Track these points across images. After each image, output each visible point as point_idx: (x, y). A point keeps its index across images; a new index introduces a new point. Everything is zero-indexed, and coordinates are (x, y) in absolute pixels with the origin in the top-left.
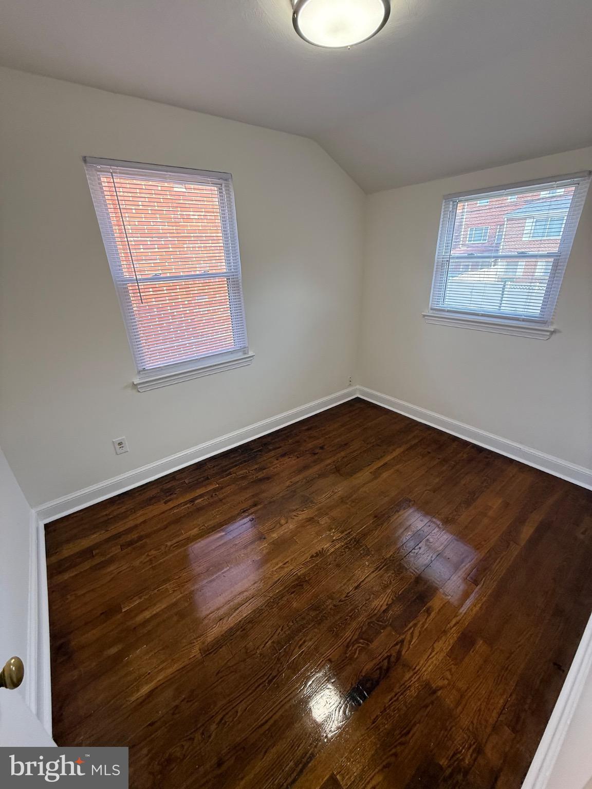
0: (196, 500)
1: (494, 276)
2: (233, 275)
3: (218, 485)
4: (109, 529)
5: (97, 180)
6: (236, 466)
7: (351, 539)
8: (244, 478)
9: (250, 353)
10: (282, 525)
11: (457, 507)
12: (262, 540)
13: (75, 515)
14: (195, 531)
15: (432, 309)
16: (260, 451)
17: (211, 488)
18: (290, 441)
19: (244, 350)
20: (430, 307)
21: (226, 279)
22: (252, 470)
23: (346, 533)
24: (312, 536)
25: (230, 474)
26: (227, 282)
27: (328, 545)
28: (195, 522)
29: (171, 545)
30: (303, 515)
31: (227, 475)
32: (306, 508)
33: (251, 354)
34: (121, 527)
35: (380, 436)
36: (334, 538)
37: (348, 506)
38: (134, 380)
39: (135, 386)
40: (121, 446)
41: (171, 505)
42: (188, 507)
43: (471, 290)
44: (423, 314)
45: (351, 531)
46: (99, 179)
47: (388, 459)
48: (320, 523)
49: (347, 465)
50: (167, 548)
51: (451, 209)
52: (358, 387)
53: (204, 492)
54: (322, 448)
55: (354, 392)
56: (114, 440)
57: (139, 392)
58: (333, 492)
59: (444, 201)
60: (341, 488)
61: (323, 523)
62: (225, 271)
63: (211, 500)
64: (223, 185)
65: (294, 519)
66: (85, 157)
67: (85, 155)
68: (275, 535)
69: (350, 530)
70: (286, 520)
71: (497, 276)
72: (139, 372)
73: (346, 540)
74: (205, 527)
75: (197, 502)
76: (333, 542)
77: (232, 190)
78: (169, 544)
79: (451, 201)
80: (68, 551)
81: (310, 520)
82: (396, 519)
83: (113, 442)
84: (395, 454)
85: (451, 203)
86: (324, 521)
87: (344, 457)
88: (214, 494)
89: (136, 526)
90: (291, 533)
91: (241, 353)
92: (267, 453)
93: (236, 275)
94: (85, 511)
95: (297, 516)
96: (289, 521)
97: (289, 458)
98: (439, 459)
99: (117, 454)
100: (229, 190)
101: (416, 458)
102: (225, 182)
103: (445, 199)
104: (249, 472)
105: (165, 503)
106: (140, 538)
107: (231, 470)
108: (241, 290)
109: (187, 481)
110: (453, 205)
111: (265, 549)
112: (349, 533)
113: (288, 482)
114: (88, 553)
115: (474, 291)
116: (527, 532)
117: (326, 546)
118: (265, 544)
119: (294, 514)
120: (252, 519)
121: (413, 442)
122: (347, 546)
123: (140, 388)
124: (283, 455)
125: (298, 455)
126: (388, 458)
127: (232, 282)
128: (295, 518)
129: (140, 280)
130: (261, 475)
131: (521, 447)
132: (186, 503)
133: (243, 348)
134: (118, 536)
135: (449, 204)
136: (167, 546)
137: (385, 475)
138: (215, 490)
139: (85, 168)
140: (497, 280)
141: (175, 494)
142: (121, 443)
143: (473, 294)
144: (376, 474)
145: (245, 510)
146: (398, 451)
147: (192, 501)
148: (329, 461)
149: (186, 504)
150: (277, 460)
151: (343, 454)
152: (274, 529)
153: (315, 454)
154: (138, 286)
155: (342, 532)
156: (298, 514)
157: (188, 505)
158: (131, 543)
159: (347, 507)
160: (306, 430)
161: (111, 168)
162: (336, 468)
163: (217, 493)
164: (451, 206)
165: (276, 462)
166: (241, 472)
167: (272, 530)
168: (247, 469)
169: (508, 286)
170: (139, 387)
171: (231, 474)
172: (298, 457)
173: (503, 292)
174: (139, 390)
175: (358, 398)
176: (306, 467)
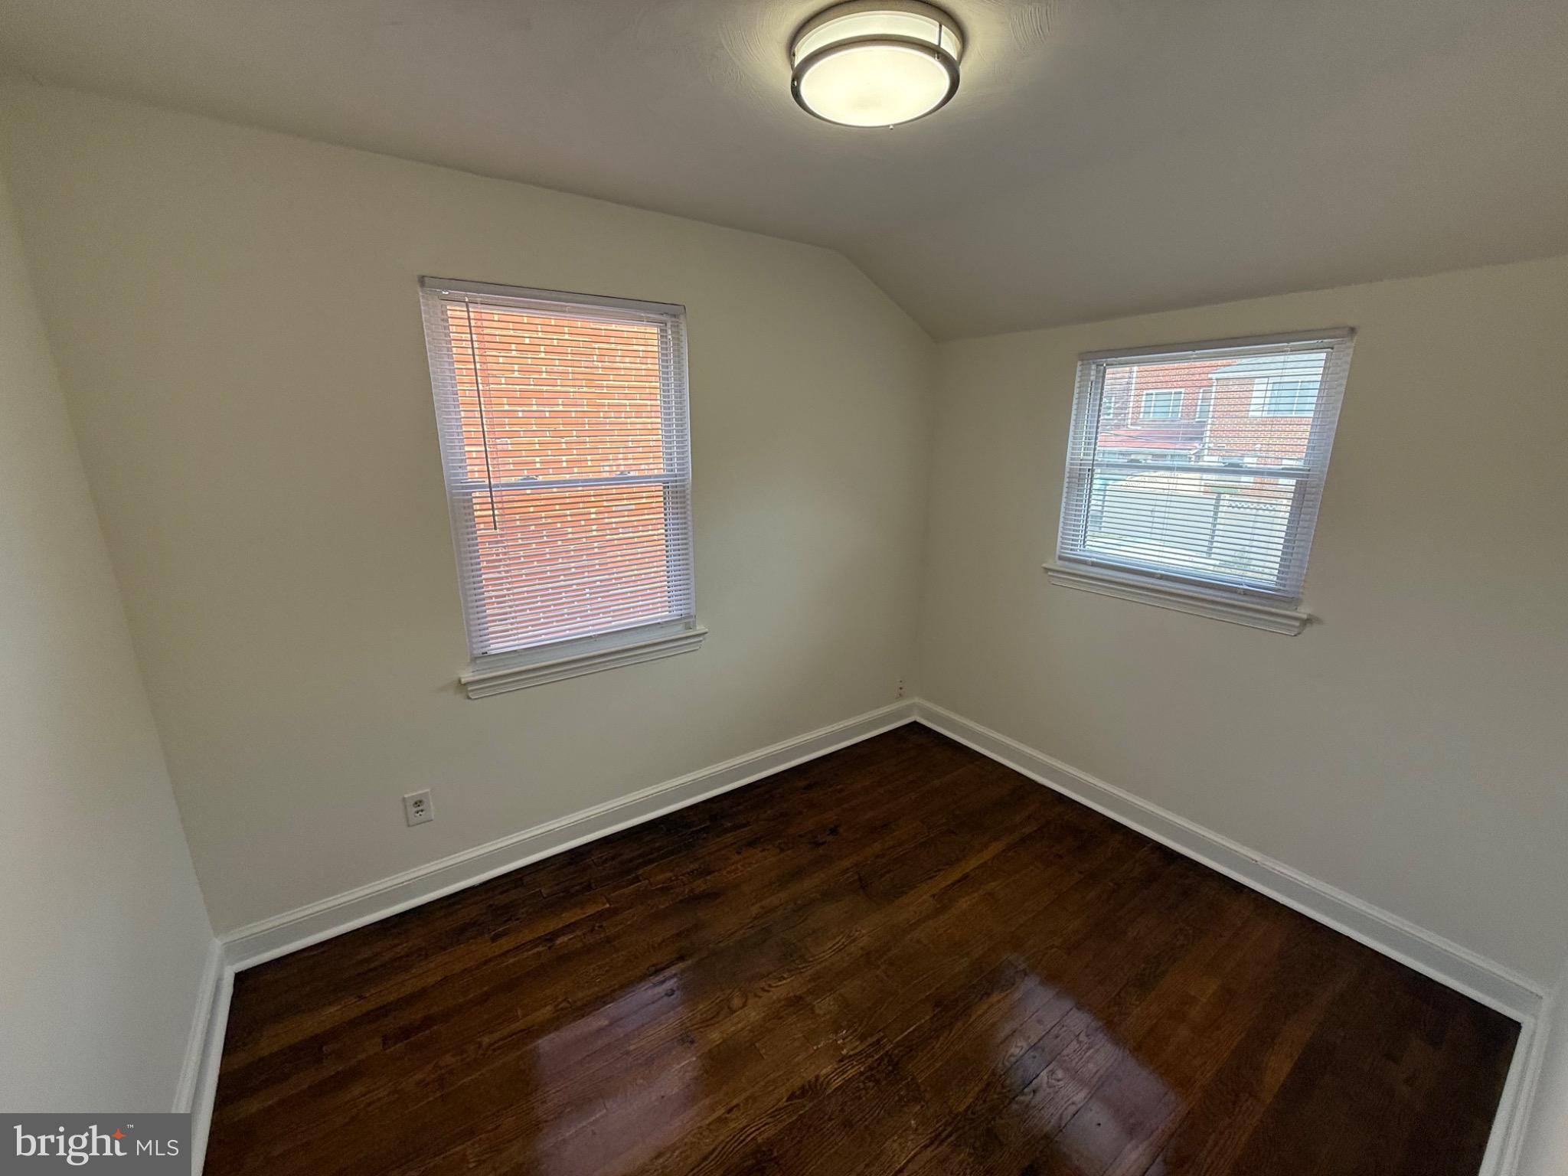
0: (558, 936)
1: (1197, 482)
2: (676, 481)
3: (608, 906)
4: (367, 995)
5: (440, 314)
6: (651, 862)
7: (881, 1059)
8: (664, 890)
9: (698, 628)
10: (735, 1012)
11: (1118, 994)
12: (686, 1045)
13: (306, 954)
14: (547, 1012)
15: (1061, 558)
16: (706, 830)
17: (591, 910)
18: (769, 812)
19: (687, 621)
20: (1058, 553)
21: (661, 488)
22: (683, 875)
23: (870, 1040)
24: (797, 1044)
25: (637, 880)
26: (664, 493)
27: (829, 1069)
28: (548, 992)
29: (491, 1044)
30: (783, 988)
31: (632, 882)
32: (789, 971)
33: (700, 628)
34: (389, 991)
35: (957, 812)
36: (844, 1052)
37: (878, 972)
38: (462, 676)
39: (462, 686)
40: (420, 808)
41: (505, 944)
42: (539, 953)
43: (1151, 508)
44: (1044, 565)
45: (883, 1037)
46: (444, 312)
47: (971, 868)
48: (817, 1011)
49: (882, 876)
50: (480, 1052)
51: (1093, 378)
52: (916, 700)
53: (578, 918)
54: (834, 831)
55: (910, 709)
56: (406, 796)
57: (469, 698)
58: (849, 936)
59: (1079, 363)
60: (868, 929)
61: (821, 1012)
62: (662, 472)
63: (590, 939)
64: (669, 325)
65: (760, 997)
66: (423, 277)
67: (424, 274)
68: (715, 1036)
69: (882, 1034)
70: (744, 1000)
71: (1203, 483)
72: (474, 659)
73: (870, 1060)
74: (569, 1005)
75: (558, 942)
76: (841, 1061)
77: (684, 332)
78: (486, 1040)
79: (1094, 363)
80: (272, 1041)
81: (796, 1002)
82: (985, 1013)
83: (404, 799)
84: (987, 855)
85: (1094, 367)
86: (826, 1006)
87: (877, 857)
88: (597, 925)
89: (423, 993)
90: (751, 1031)
91: (680, 627)
92: (718, 837)
93: (680, 481)
94: (325, 948)
95: (768, 991)
96: (750, 1002)
97: (763, 850)
98: (1081, 873)
99: (409, 826)
100: (678, 332)
101: (1032, 867)
102: (674, 319)
103: (1082, 360)
104: (677, 879)
105: (494, 939)
106: (428, 1022)
107: (640, 872)
108: (689, 507)
109: (545, 891)
110: (1098, 372)
111: (689, 1068)
112: (878, 1041)
113: (757, 906)
114: (312, 1049)
115: (1157, 509)
116: (1278, 1068)
117: (824, 1071)
118: (691, 1057)
119: (762, 984)
120: (669, 992)
121: (1027, 830)
122: (872, 1075)
123: (472, 691)
124: (751, 844)
125: (782, 846)
126: (971, 864)
127: (672, 492)
128: (761, 993)
129: (497, 486)
130: (701, 885)
131: (1257, 859)
132: (536, 942)
133: (685, 618)
134: (382, 1012)
135: (1090, 369)
136: (480, 1045)
137: (964, 903)
138: (601, 915)
139: (421, 294)
140: (1202, 489)
141: (517, 919)
142: (420, 802)
143: (1156, 514)
144: (944, 901)
145: (658, 967)
146: (995, 848)
147: (551, 937)
148: (846, 863)
149: (536, 946)
150: (739, 853)
151: (877, 847)
152: (716, 1020)
153: (818, 844)
154: (491, 497)
155: (863, 1038)
156: (770, 986)
157: (540, 949)
158: (405, 1033)
159: (877, 976)
160: (805, 788)
161: (467, 296)
162: (860, 879)
163: (604, 924)
164: (1093, 373)
165: (738, 857)
166: (660, 877)
167: (708, 1022)
168: (672, 871)
169: (1226, 503)
170: (470, 689)
171: (640, 881)
172: (782, 850)
173: (1216, 513)
174: (470, 694)
175: (915, 725)
176: (798, 874)
